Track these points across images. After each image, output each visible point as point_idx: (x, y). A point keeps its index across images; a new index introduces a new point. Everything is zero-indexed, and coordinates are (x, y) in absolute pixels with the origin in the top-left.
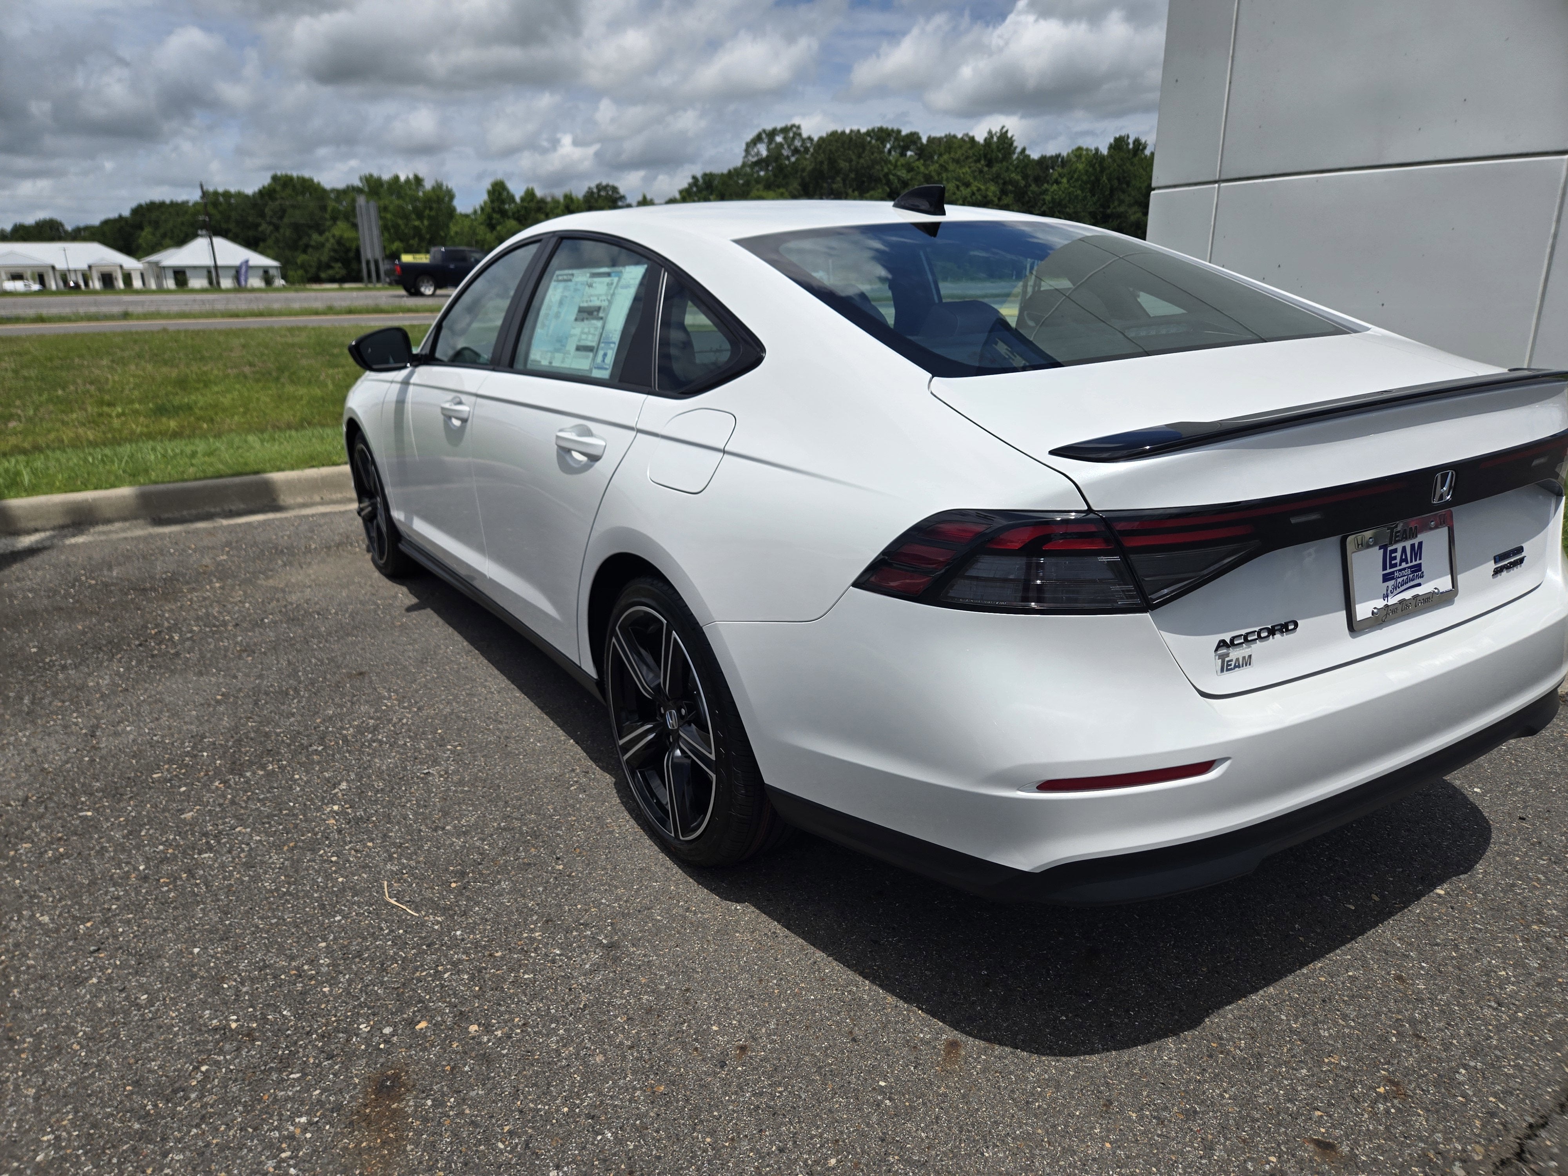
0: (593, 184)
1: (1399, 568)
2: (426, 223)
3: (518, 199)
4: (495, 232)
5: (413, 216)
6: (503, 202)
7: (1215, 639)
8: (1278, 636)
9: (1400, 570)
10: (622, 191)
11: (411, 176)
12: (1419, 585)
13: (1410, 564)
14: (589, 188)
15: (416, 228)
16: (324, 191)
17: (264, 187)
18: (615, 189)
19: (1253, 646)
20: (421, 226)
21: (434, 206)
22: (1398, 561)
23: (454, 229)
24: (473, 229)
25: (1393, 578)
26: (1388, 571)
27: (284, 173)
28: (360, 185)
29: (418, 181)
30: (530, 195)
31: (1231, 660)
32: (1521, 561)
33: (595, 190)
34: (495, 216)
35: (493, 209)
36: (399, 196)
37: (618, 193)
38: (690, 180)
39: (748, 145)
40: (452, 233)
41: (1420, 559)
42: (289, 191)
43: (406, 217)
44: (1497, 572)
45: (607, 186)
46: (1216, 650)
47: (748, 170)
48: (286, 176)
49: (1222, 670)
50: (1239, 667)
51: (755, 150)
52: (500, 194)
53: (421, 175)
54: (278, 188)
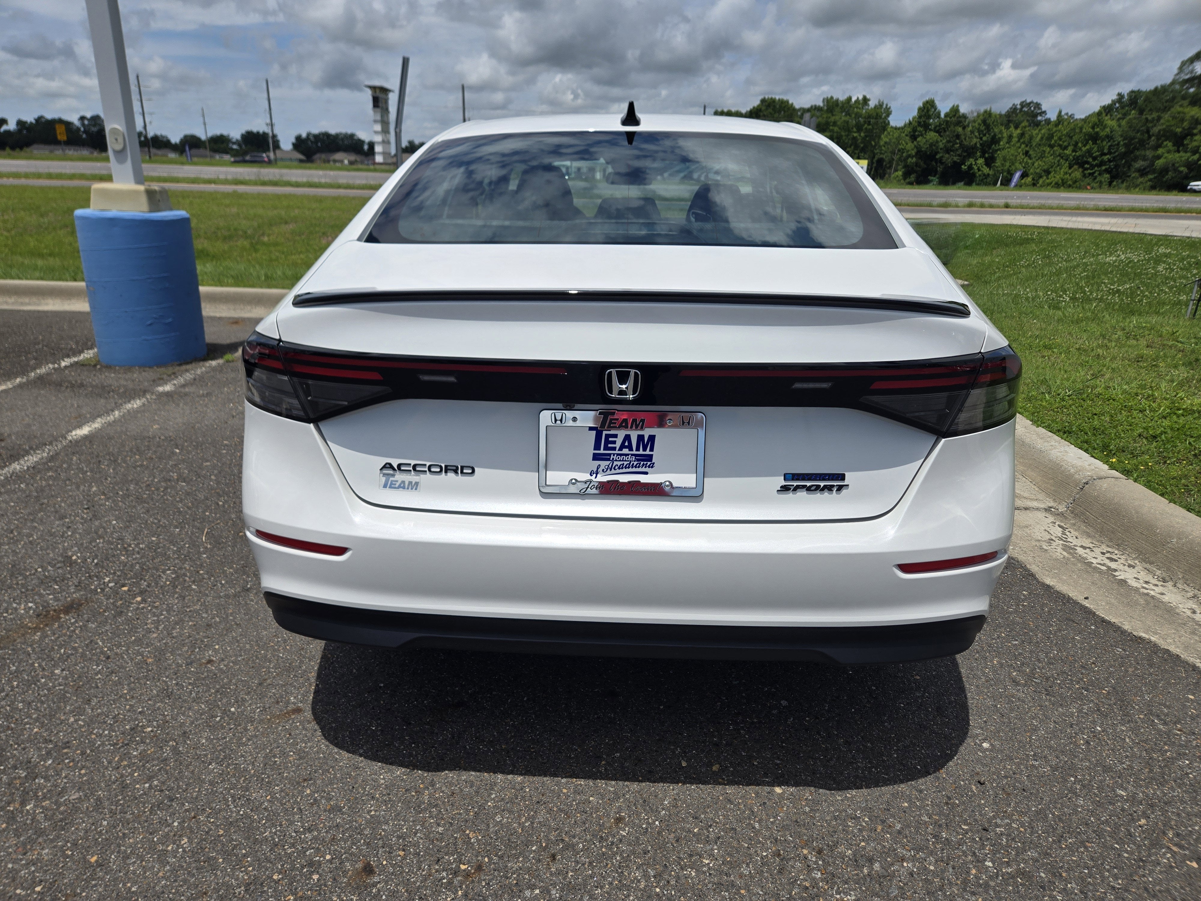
0: (1018, 102)
1: (617, 452)
2: (862, 134)
3: (942, 116)
4: (915, 143)
5: (855, 130)
6: (929, 117)
7: (384, 461)
8: (451, 475)
9: (618, 455)
10: (1044, 108)
11: (861, 98)
12: (646, 473)
13: (634, 452)
14: (1014, 105)
15: (854, 138)
16: (794, 110)
17: (754, 108)
18: (1038, 105)
19: (422, 476)
20: (859, 137)
21: (872, 121)
22: (618, 445)
23: (884, 138)
24: (899, 139)
25: (609, 460)
26: (602, 451)
27: (770, 97)
28: (821, 104)
29: (865, 100)
30: (955, 110)
31: (397, 481)
32: (840, 488)
33: (1019, 107)
34: (919, 129)
35: (919, 123)
36: (848, 114)
37: (1040, 109)
38: (1115, 97)
39: (1183, 64)
40: (882, 143)
41: (652, 449)
42: (770, 110)
43: (849, 130)
44: (785, 489)
45: (1032, 102)
46: (381, 469)
47: (1177, 87)
48: (772, 98)
49: (385, 486)
50: (404, 488)
51: (1191, 68)
52: (928, 111)
53: (868, 97)
54: (763, 108)
